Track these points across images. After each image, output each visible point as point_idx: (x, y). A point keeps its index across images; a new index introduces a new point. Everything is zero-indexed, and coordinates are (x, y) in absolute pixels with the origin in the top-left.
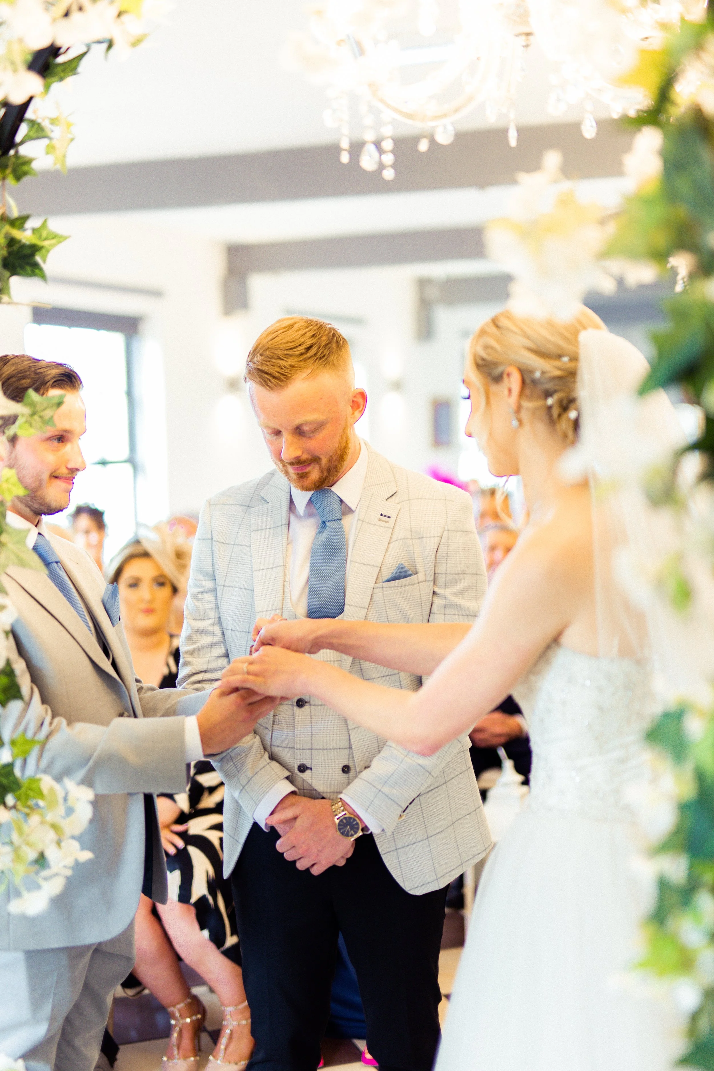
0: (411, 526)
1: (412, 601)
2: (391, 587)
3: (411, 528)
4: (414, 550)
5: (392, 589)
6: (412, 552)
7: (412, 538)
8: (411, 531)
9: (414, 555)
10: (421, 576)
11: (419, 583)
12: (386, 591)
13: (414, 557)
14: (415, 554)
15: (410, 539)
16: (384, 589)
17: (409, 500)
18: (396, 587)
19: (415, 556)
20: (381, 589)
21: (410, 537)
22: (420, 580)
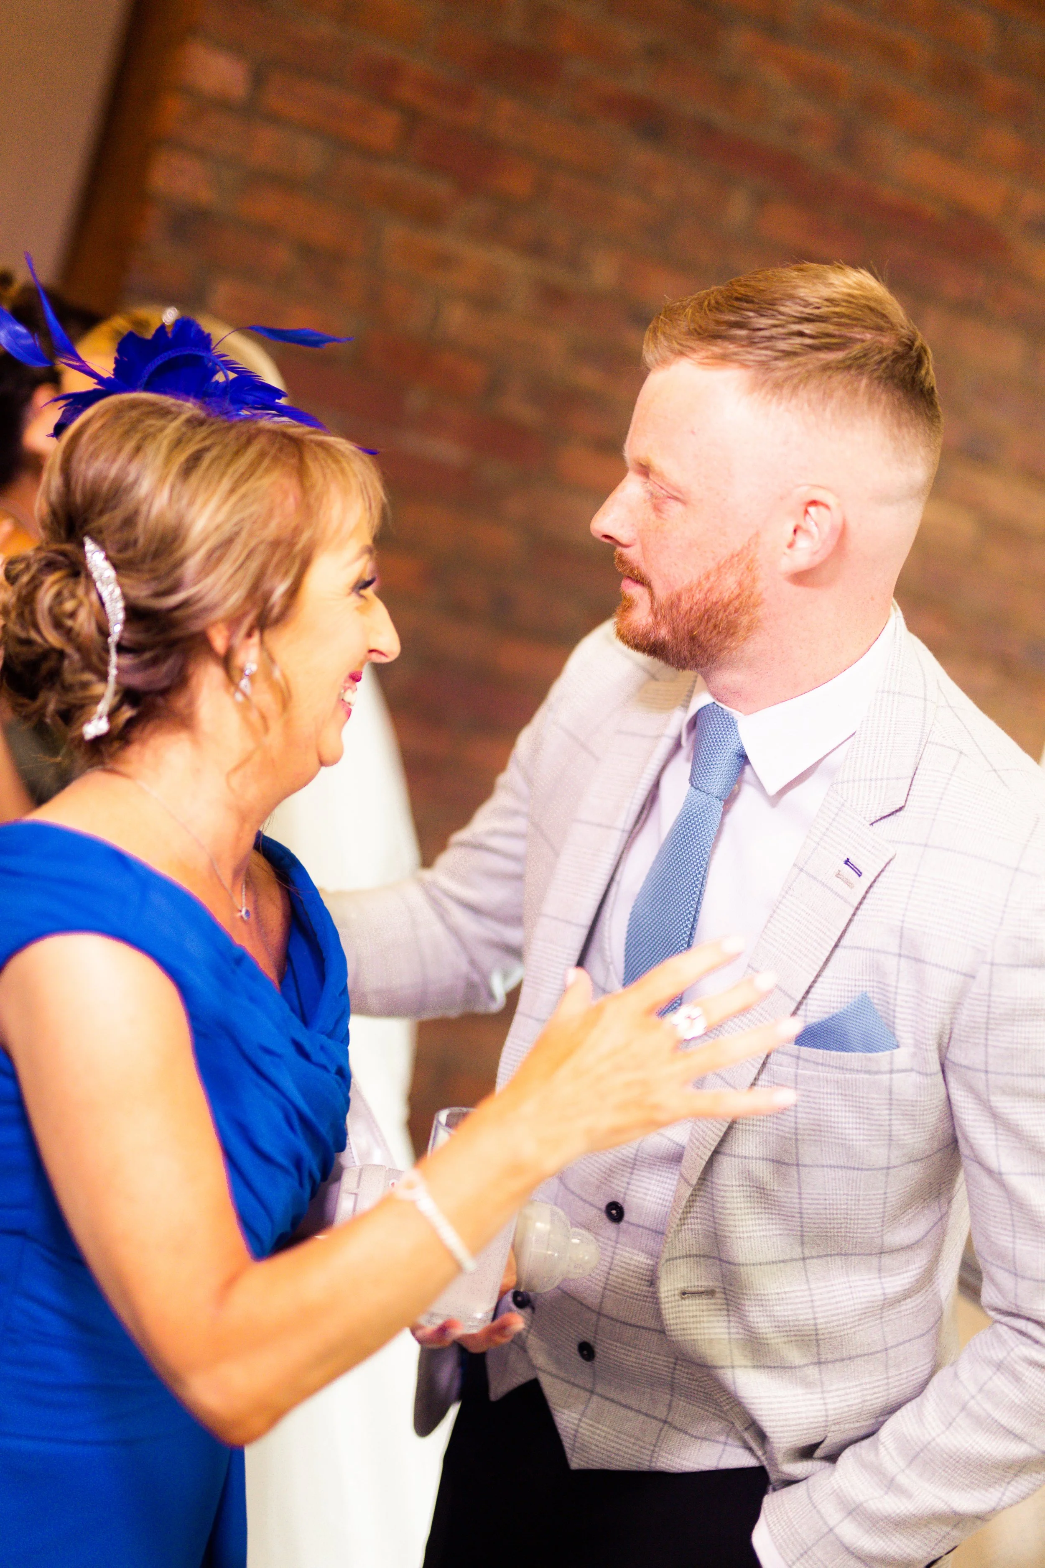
0: (903, 922)
1: (866, 1111)
2: (817, 1064)
3: (902, 928)
4: (896, 987)
5: (820, 1068)
6: (893, 990)
7: (900, 955)
8: (901, 937)
9: (895, 999)
10: (902, 1056)
11: (891, 1072)
12: (804, 1068)
13: (896, 1005)
14: (899, 997)
15: (894, 955)
16: (801, 1062)
17: (926, 845)
18: (829, 1066)
19: (899, 1002)
20: (794, 1060)
21: (897, 951)
22: (896, 1067)
